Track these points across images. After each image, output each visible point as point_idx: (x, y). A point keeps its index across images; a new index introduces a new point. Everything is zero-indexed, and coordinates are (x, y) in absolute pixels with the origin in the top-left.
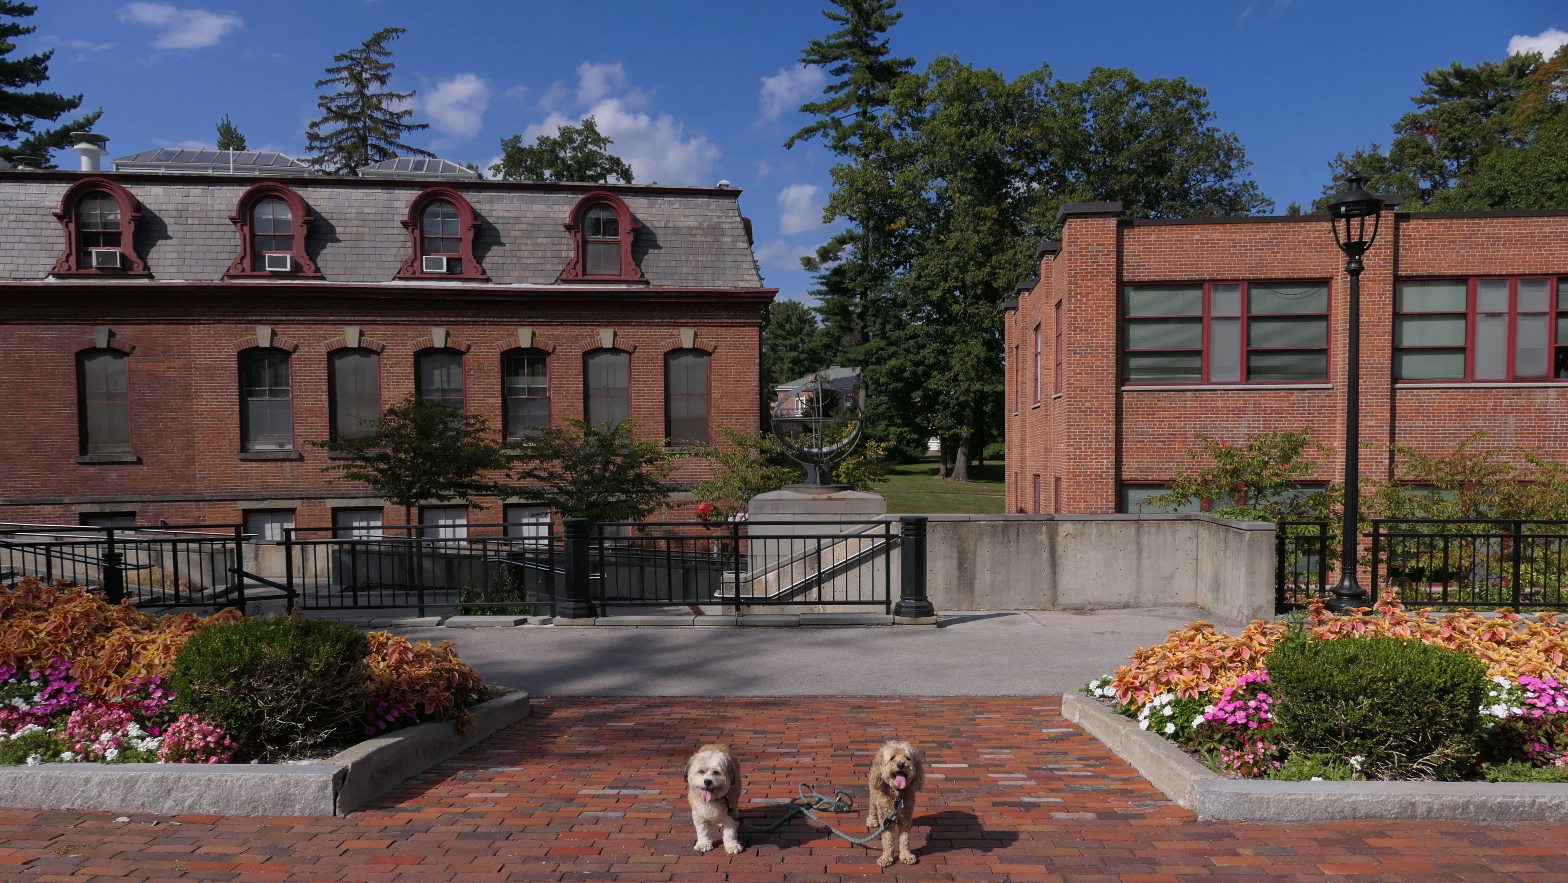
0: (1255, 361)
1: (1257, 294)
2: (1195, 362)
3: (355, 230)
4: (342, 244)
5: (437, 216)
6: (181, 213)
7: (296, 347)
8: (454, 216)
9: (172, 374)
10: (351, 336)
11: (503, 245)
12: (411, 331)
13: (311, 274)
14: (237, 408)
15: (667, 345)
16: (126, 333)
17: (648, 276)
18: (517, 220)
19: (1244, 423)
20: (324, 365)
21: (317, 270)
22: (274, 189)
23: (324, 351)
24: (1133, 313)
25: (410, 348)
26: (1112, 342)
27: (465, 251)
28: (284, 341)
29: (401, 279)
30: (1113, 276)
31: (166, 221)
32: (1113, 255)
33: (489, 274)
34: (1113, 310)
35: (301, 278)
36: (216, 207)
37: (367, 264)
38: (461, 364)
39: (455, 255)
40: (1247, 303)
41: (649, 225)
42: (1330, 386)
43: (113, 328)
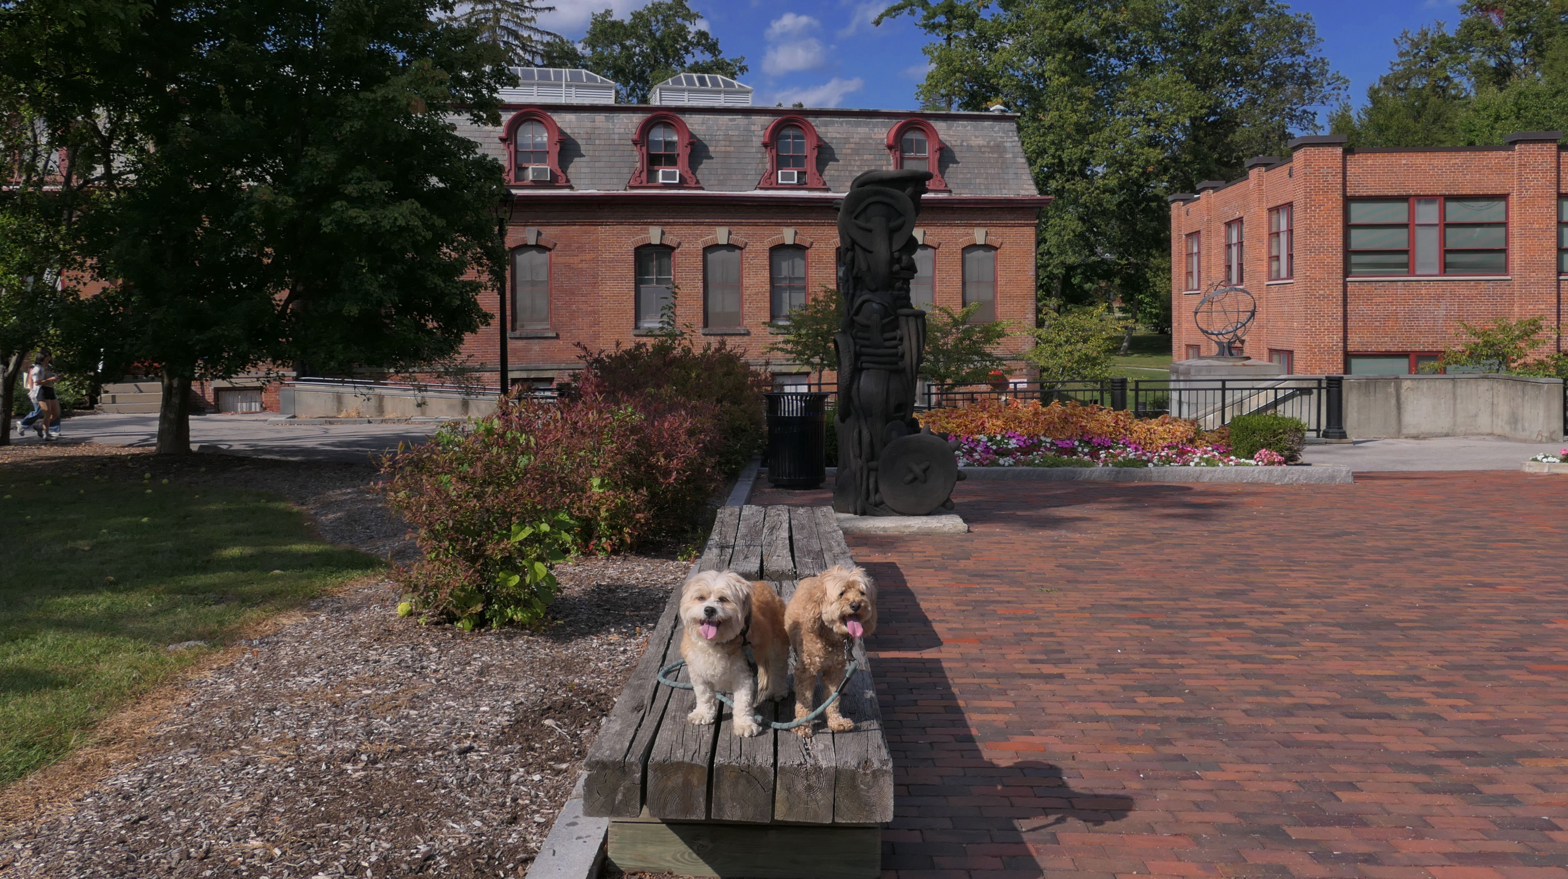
0: (1450, 258)
1: (1451, 206)
2: (1403, 258)
3: (723, 149)
4: (714, 161)
5: (789, 137)
6: (590, 137)
7: (680, 244)
8: (802, 138)
9: (584, 265)
10: (721, 235)
11: (837, 161)
12: (767, 231)
13: (693, 185)
14: (633, 293)
15: (964, 242)
16: (550, 233)
17: (950, 186)
18: (847, 140)
19: (1443, 307)
20: (700, 258)
21: (698, 182)
22: (666, 117)
23: (701, 247)
24: (1354, 220)
25: (767, 243)
26: (1340, 243)
27: (810, 166)
28: (670, 240)
29: (761, 189)
30: (1340, 192)
31: (580, 142)
32: (1340, 175)
33: (828, 184)
34: (1340, 219)
35: (685, 188)
36: (616, 131)
37: (734, 177)
38: (804, 258)
39: (801, 169)
40: (1443, 213)
41: (948, 144)
42: (1509, 278)
43: (541, 229)
